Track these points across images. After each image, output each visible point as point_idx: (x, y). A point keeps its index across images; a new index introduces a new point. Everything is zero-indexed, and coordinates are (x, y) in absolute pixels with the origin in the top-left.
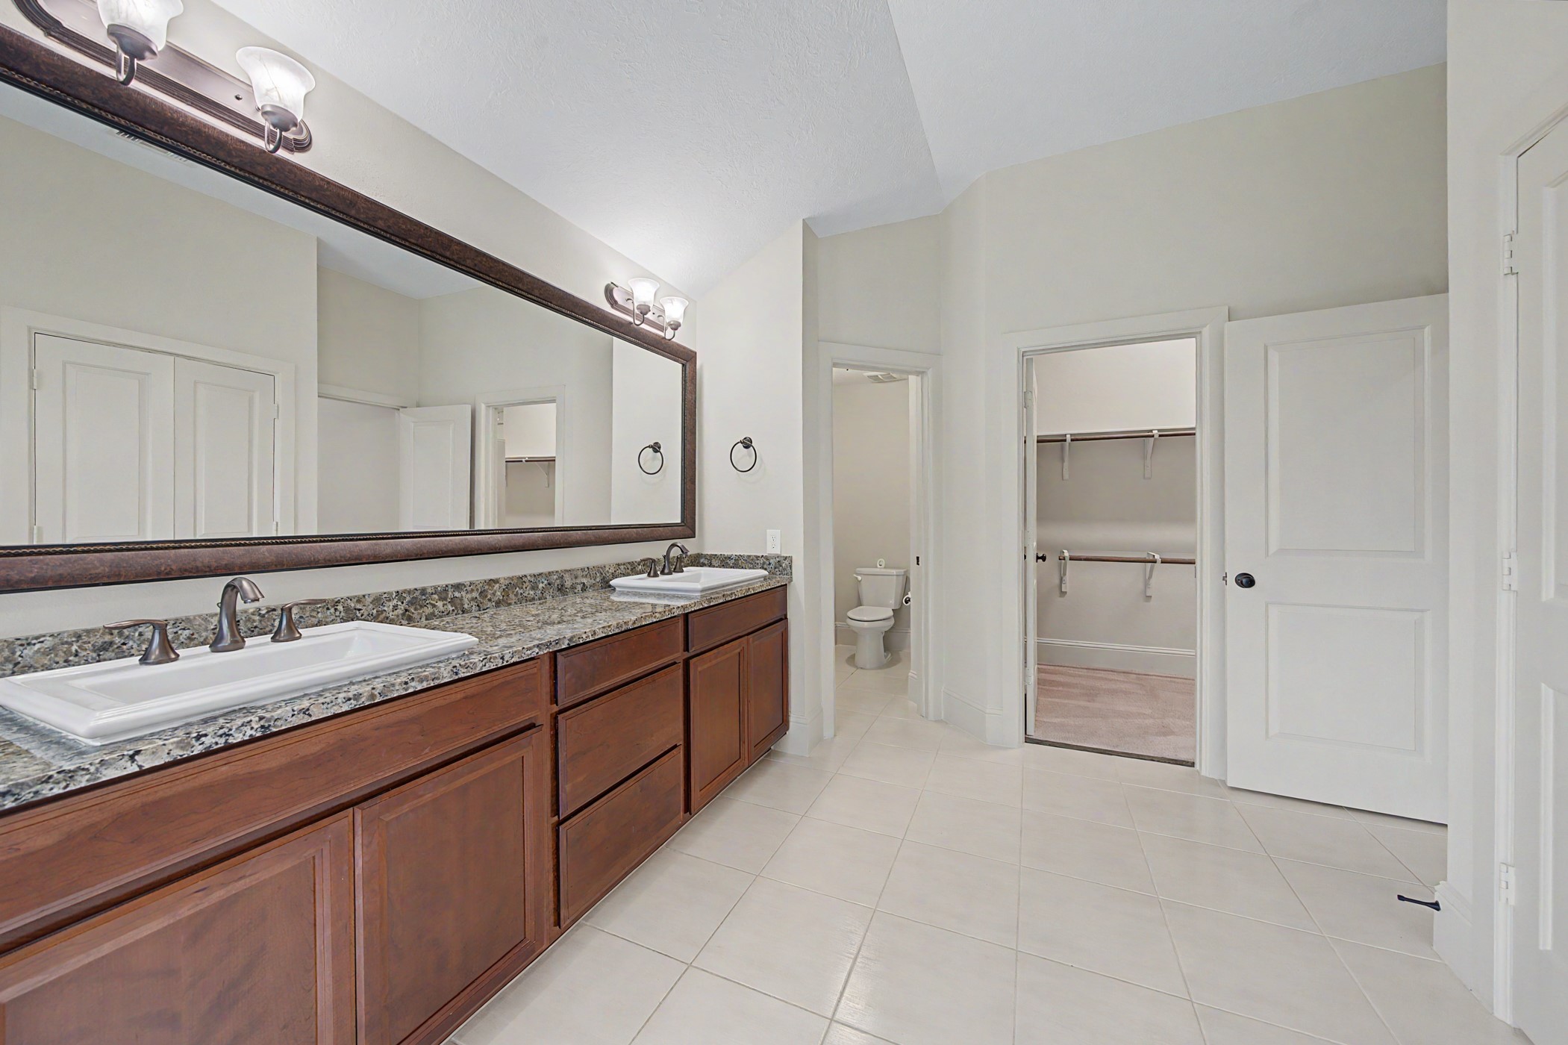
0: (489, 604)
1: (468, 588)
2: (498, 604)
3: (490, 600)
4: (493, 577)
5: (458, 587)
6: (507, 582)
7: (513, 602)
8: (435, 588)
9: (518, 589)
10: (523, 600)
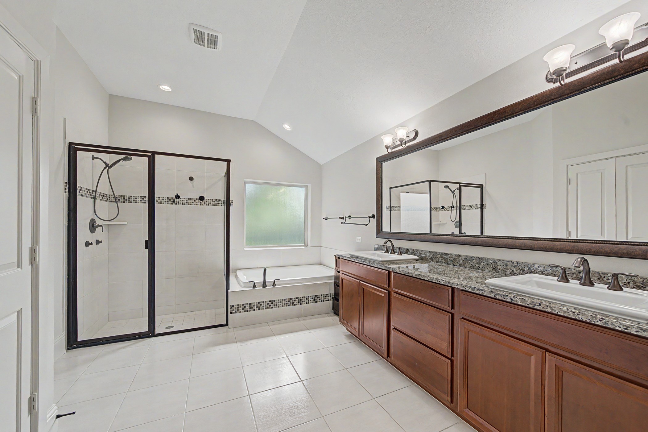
0: (457, 265)
1: (450, 256)
2: (460, 265)
3: (458, 262)
4: (459, 254)
5: (446, 254)
6: (465, 257)
7: (467, 267)
8: (440, 253)
9: (470, 262)
10: (472, 267)
